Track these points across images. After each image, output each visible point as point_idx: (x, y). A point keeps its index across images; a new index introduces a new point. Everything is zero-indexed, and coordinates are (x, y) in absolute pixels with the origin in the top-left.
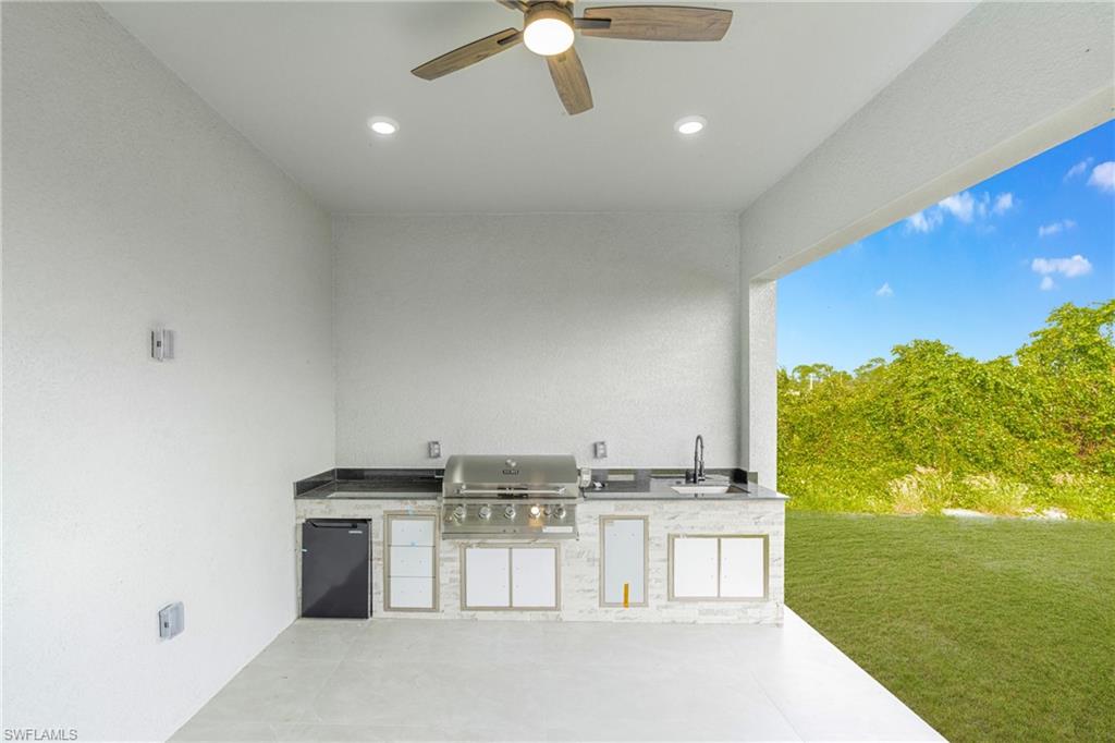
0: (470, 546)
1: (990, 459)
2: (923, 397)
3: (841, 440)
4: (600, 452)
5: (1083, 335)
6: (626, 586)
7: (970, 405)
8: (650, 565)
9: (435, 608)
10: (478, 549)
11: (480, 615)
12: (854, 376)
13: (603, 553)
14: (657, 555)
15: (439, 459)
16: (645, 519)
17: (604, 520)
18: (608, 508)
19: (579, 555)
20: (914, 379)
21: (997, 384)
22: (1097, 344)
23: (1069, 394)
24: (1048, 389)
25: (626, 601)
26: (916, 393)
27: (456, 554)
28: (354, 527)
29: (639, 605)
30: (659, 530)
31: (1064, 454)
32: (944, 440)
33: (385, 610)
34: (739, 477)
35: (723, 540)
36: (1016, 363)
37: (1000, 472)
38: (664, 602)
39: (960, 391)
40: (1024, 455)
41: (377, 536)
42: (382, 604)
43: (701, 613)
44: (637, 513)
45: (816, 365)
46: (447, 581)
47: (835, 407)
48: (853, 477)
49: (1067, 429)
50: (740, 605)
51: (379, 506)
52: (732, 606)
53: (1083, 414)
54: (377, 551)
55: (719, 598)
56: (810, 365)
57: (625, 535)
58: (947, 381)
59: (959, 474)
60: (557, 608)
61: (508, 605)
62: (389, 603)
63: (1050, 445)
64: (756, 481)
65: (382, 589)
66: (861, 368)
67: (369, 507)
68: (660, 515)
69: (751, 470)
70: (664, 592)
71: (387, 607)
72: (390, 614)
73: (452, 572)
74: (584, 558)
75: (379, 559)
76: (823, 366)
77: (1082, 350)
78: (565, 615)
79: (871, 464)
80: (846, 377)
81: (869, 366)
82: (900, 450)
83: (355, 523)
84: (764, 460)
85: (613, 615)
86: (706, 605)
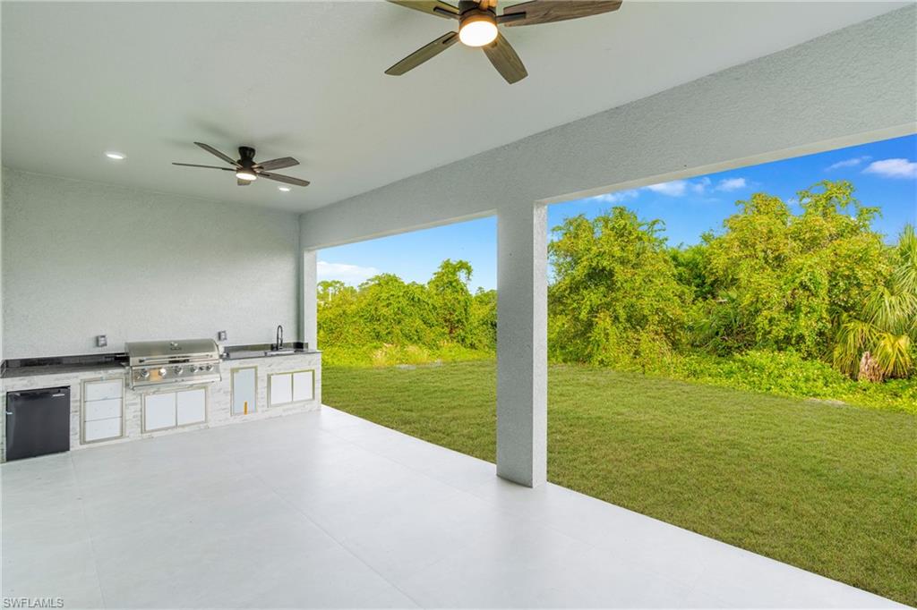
0: (147, 394)
1: (416, 338)
2: (388, 305)
3: (348, 332)
4: (223, 337)
5: (450, 276)
6: (246, 404)
7: (408, 310)
8: (259, 391)
9: (122, 436)
10: (155, 396)
11: (155, 434)
12: (358, 290)
13: (233, 387)
14: (262, 384)
15: (105, 347)
16: (256, 368)
17: (234, 371)
18: (235, 364)
19: (219, 391)
20: (384, 295)
21: (419, 299)
22: (455, 280)
23: (446, 304)
24: (438, 302)
25: (246, 411)
26: (385, 303)
27: (138, 400)
28: (59, 392)
29: (253, 412)
30: (262, 373)
31: (444, 333)
32: (397, 329)
33: (81, 444)
34: (299, 346)
35: (295, 374)
36: (427, 286)
37: (420, 344)
38: (265, 408)
39: (404, 302)
40: (429, 335)
41: (75, 396)
42: (78, 441)
43: (284, 411)
44: (251, 365)
45: (334, 281)
46: (131, 417)
47: (344, 312)
48: (354, 353)
49: (446, 321)
50: (302, 404)
51: (77, 377)
52: (298, 405)
53: (451, 314)
54: (73, 406)
55: (292, 402)
56: (330, 281)
57: (245, 378)
58: (398, 297)
59: (403, 346)
60: (206, 421)
61: (174, 424)
62: (84, 438)
63: (439, 329)
64: (307, 347)
65: (78, 430)
66: (362, 284)
67: (68, 378)
68: (264, 365)
69: (306, 342)
70: (265, 404)
71: (83, 442)
72: (85, 446)
73: (135, 412)
74: (222, 391)
75: (76, 412)
76: (338, 282)
77: (451, 283)
78: (211, 424)
79: (363, 345)
80: (353, 291)
81: (367, 283)
82: (378, 336)
83: (59, 389)
84: (311, 337)
85: (238, 420)
86: (286, 407)
